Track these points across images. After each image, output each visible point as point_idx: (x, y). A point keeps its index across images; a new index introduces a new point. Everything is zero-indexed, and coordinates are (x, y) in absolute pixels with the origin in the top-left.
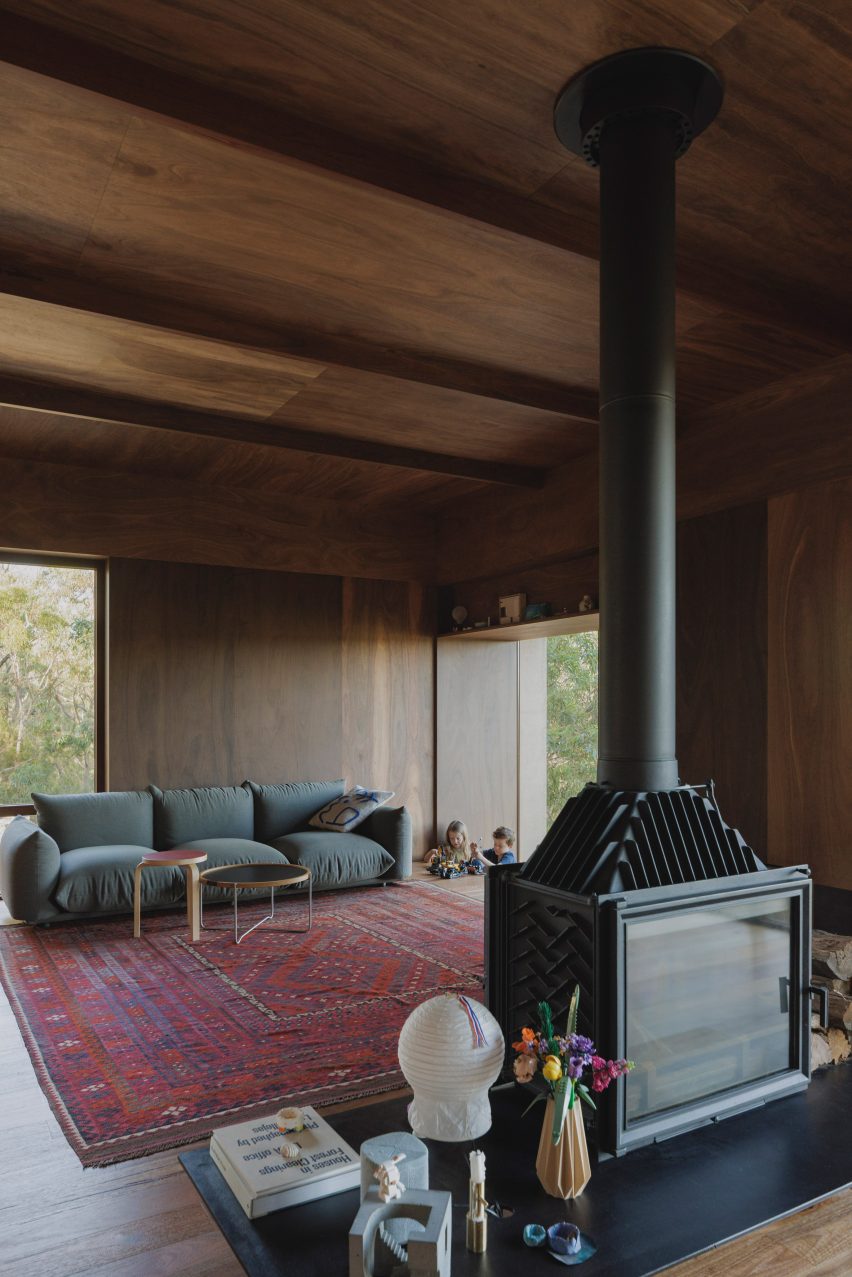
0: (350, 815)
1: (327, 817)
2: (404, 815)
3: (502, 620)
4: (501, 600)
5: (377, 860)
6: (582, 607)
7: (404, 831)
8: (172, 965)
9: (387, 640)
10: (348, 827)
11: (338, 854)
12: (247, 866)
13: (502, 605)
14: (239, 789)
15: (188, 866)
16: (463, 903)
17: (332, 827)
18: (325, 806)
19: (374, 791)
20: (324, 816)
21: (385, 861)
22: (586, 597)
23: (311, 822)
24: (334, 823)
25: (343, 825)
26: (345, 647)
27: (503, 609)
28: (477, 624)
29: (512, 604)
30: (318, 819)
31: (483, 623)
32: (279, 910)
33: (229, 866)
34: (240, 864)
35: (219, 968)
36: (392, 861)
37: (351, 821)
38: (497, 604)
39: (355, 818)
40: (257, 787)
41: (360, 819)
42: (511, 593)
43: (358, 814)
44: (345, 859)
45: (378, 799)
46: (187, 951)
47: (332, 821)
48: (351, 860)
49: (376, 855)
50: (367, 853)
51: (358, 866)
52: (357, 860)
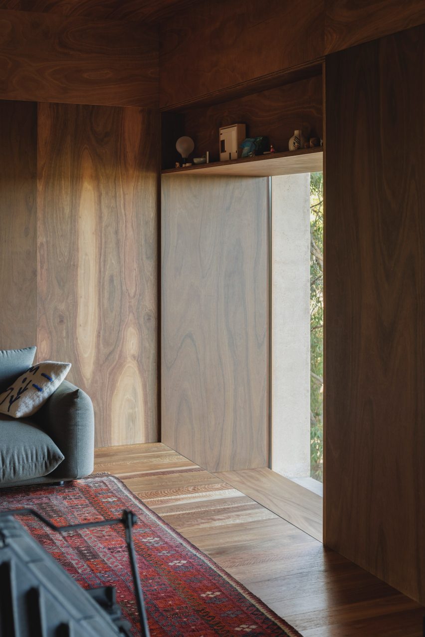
2: (78, 400)
3: (222, 156)
4: (222, 131)
5: (40, 456)
13: (221, 137)
21: (51, 457)
27: (223, 142)
28: (196, 161)
29: (231, 137)
31: (202, 159)
36: (61, 458)
48: (5, 457)
49: (40, 453)
50: (27, 448)
51: (14, 464)
52: (13, 456)
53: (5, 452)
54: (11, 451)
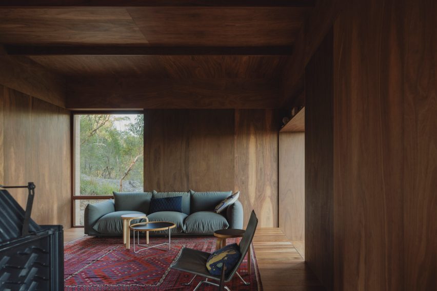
7: (235, 213)
11: (203, 220)
12: (164, 223)
14: (186, 193)
21: (225, 225)
32: (174, 241)
33: (157, 222)
34: (161, 221)
36: (228, 226)
40: (193, 192)
44: (205, 223)
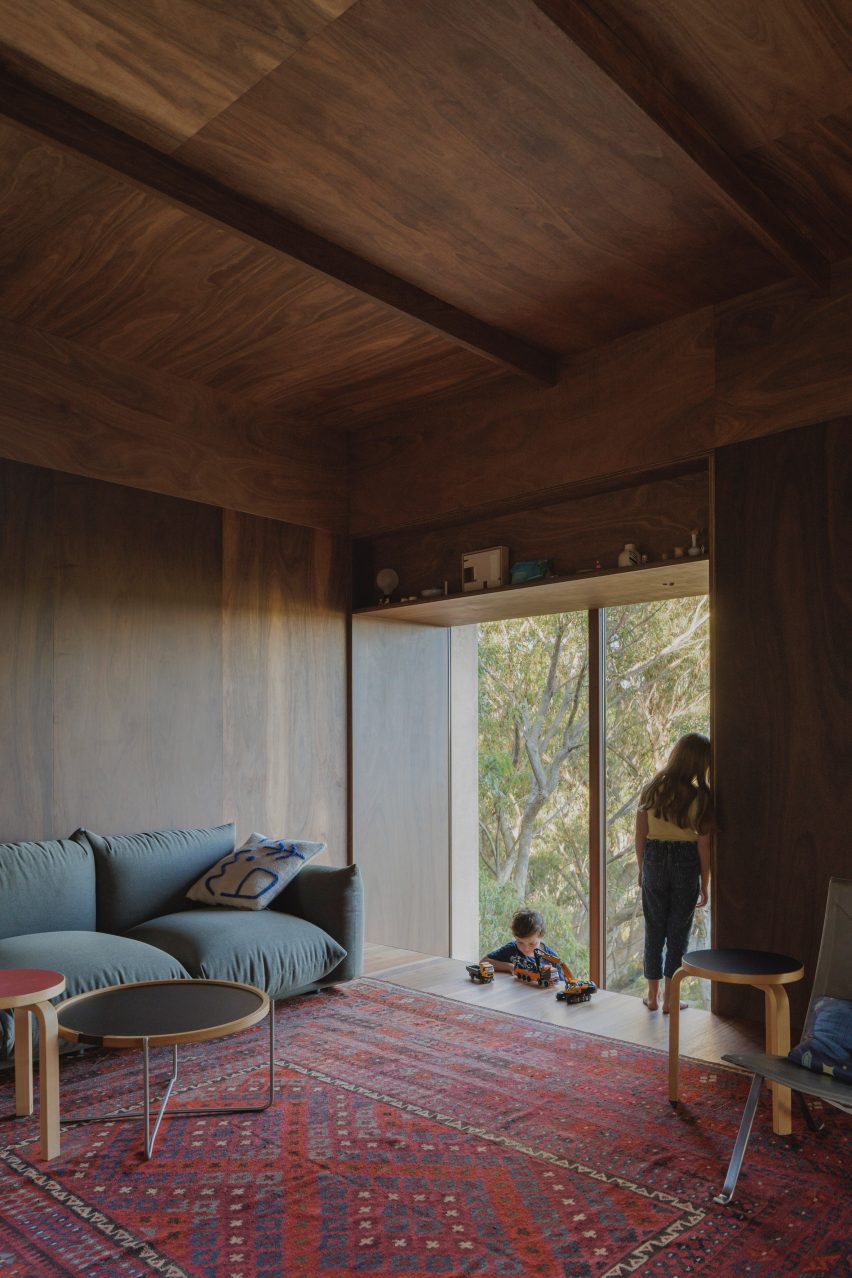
0: (264, 882)
1: (219, 886)
2: (354, 878)
3: (467, 586)
4: (465, 558)
5: (320, 954)
6: (624, 559)
7: (356, 903)
8: (33, 1246)
9: (286, 611)
10: (264, 900)
11: (263, 948)
13: (466, 565)
14: (68, 844)
15: (34, 1007)
16: (470, 1016)
17: (236, 901)
18: (211, 866)
19: (295, 841)
20: (213, 883)
21: (331, 955)
22: (629, 547)
23: (191, 894)
24: (237, 895)
25: (256, 897)
26: (226, 618)
27: (470, 571)
28: (426, 593)
29: (488, 563)
30: (204, 889)
31: (434, 591)
35: (152, 1245)
36: (342, 954)
37: (266, 890)
38: (459, 562)
39: (272, 885)
40: (99, 840)
41: (279, 887)
42: (480, 547)
43: (276, 878)
45: (304, 854)
46: (48, 1195)
47: (234, 893)
48: (283, 956)
49: (318, 946)
50: (305, 944)
51: (294, 966)
52: (292, 956)
53: (282, 952)
54: (289, 950)
